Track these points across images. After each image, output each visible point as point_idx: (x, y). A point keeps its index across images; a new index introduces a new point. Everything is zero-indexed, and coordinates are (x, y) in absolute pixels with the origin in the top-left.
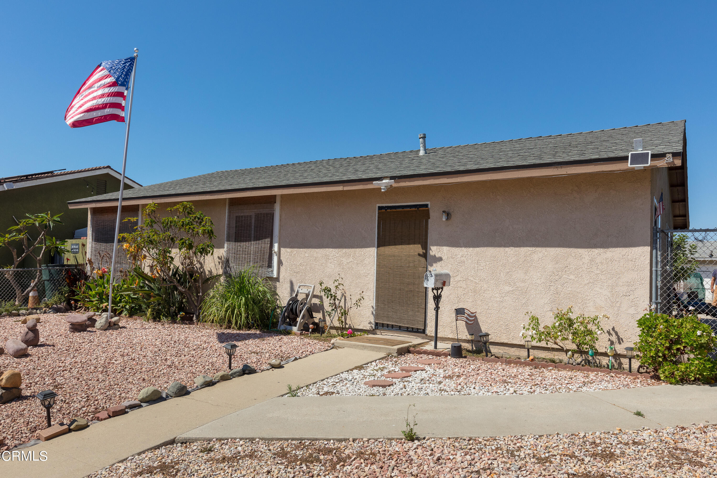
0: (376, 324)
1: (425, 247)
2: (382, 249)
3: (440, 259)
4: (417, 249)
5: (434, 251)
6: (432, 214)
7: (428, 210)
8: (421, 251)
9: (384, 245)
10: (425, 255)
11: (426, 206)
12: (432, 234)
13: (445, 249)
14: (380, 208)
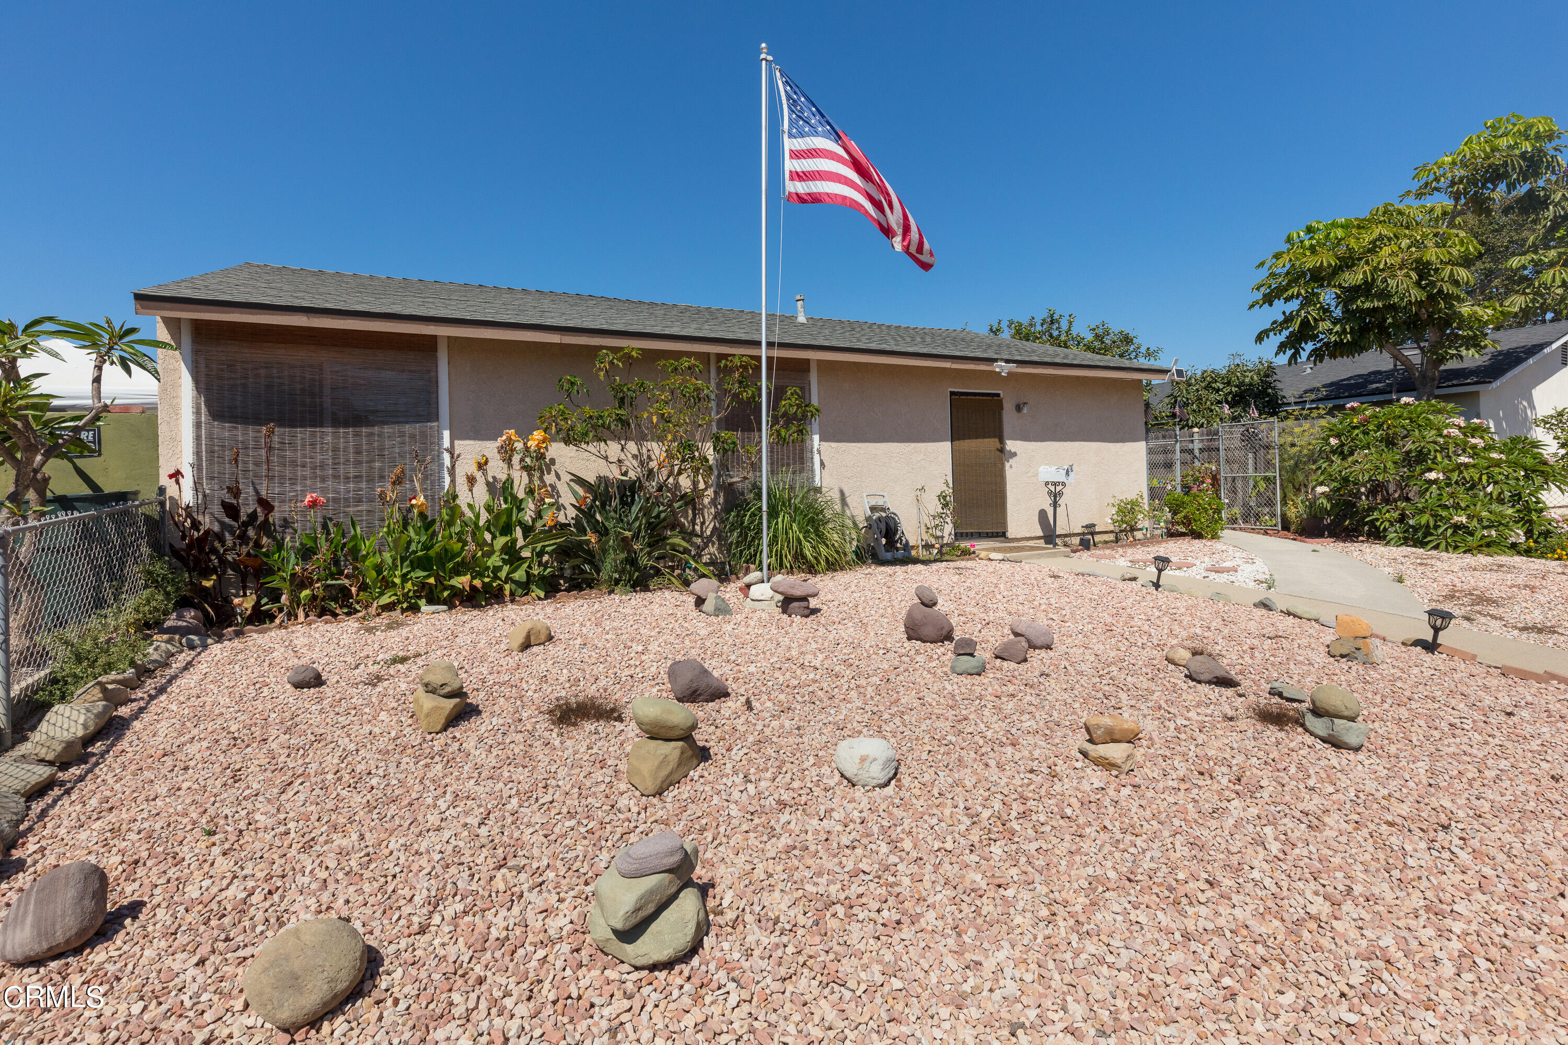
0: (956, 534)
1: (1002, 441)
2: (956, 443)
3: (1015, 454)
4: (993, 443)
5: (1011, 445)
6: (1005, 405)
7: (1001, 401)
8: (998, 446)
9: (959, 439)
10: (1002, 450)
11: (998, 395)
12: (1007, 428)
13: (1019, 443)
14: (952, 393)
